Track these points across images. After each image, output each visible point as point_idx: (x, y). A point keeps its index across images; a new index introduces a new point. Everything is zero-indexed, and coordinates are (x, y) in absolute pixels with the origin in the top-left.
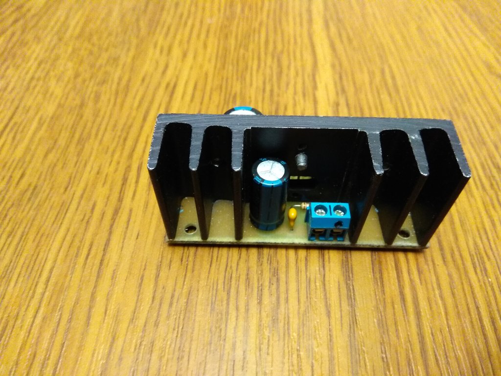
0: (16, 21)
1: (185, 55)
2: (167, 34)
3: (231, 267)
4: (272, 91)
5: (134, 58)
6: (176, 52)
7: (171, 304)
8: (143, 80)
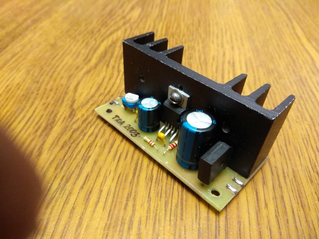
0: (124, 24)
1: (233, 48)
2: (217, 37)
3: (313, 160)
4: (293, 70)
5: (203, 47)
6: (227, 47)
7: (284, 177)
8: (213, 59)
